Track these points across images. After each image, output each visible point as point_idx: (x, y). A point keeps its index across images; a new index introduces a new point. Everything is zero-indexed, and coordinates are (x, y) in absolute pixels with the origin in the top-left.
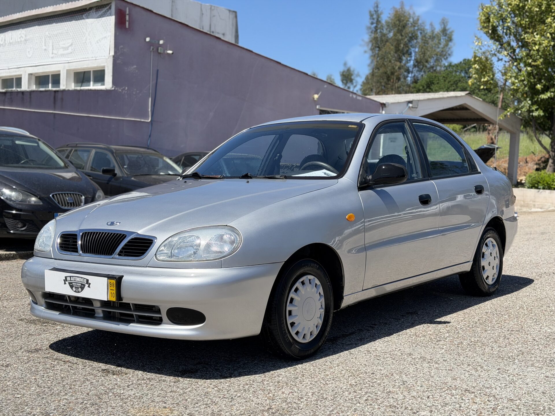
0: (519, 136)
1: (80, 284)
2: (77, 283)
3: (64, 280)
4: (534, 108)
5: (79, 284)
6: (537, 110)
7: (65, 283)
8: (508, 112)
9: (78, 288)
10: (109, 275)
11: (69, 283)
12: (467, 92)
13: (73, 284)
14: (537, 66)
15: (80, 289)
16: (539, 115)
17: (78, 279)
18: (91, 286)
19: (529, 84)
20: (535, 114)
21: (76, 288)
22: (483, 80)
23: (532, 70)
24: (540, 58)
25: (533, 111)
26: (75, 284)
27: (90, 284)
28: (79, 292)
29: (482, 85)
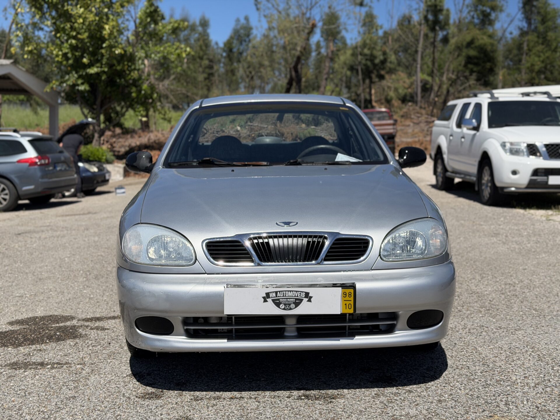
0: (58, 110)
1: (294, 300)
2: (287, 299)
3: (264, 298)
4: (80, 82)
5: (292, 300)
6: (82, 84)
7: (265, 301)
8: (54, 84)
9: (290, 305)
10: (343, 284)
11: (273, 300)
12: (12, 61)
13: (280, 300)
14: (82, 40)
15: (293, 306)
16: (85, 89)
17: (290, 294)
18: (312, 299)
19: (74, 57)
20: (82, 88)
21: (285, 305)
22: (26, 49)
23: (77, 44)
24: (85, 32)
25: (78, 85)
26: (286, 300)
27: (311, 297)
28: (291, 309)
29: (26, 54)
